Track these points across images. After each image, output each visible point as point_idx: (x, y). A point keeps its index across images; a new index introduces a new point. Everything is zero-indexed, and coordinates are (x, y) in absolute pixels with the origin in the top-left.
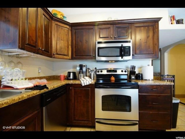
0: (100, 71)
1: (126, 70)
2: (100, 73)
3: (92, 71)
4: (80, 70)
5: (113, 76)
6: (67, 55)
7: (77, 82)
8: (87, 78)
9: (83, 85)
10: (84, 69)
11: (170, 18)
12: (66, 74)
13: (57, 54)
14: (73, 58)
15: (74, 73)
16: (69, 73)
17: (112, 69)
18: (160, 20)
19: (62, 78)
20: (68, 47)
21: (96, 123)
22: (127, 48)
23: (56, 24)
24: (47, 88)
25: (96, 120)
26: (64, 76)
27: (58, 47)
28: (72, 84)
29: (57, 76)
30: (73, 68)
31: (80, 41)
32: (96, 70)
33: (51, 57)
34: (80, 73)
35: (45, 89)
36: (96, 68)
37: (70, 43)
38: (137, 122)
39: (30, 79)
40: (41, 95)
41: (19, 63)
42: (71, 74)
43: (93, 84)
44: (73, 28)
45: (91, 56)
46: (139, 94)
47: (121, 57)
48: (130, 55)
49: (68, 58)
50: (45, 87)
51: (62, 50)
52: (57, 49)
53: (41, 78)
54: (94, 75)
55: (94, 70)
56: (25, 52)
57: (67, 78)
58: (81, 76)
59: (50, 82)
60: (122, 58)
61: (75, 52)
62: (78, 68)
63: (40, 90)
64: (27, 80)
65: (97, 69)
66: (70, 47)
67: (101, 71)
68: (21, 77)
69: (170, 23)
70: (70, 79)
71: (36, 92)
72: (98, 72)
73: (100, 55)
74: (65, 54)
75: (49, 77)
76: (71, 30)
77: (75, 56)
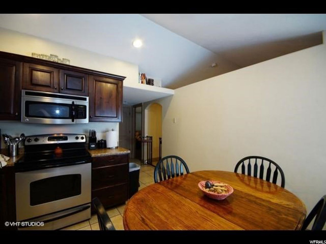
0: (33, 139)
1: (84, 136)
2: (33, 143)
3: (15, 139)
5: (58, 147)
11: (140, 75)
17: (61, 135)
18: (124, 79)
22: (82, 107)
32: (25, 138)
36: (22, 134)
38: (90, 205)
43: (10, 165)
45: (10, 114)
46: (93, 169)
47: (71, 120)
48: (85, 118)
54: (17, 146)
55: (18, 138)
60: (73, 121)
65: (26, 136)
67: (36, 141)
69: (140, 82)
72: (29, 141)
73: (30, 114)
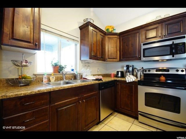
0: (147, 70)
1: (184, 70)
2: (148, 72)
3: (139, 70)
4: (126, 69)
5: (163, 76)
6: (116, 58)
7: (123, 79)
8: (132, 76)
9: (127, 82)
10: (131, 69)
12: (115, 73)
13: (109, 58)
14: (120, 60)
15: (122, 72)
16: (118, 72)
17: (165, 68)
19: (112, 76)
20: (117, 52)
21: (139, 115)
22: (181, 44)
23: (108, 38)
24: (102, 81)
25: (139, 113)
26: (114, 74)
27: (110, 53)
28: (119, 80)
29: (109, 74)
30: (121, 68)
31: (127, 45)
33: (105, 61)
34: (126, 72)
35: (101, 81)
36: (142, 68)
37: (118, 49)
39: (94, 75)
40: (99, 84)
41: (89, 66)
42: (120, 73)
43: (136, 81)
44: (121, 36)
45: (137, 57)
48: (184, 52)
49: (117, 60)
50: (101, 80)
51: (112, 55)
52: (108, 55)
53: (99, 75)
54: (140, 74)
55: (141, 70)
56: (92, 60)
57: (116, 76)
58: (127, 74)
59: (104, 78)
60: (173, 56)
61: (122, 55)
62: (125, 68)
63: (99, 81)
64: (92, 76)
65: (144, 68)
66: (118, 52)
67: (149, 71)
68: (90, 74)
70: (119, 77)
71: (97, 82)
72: (146, 71)
74: (114, 58)
75: (104, 74)
76: (120, 39)
77: (123, 58)
